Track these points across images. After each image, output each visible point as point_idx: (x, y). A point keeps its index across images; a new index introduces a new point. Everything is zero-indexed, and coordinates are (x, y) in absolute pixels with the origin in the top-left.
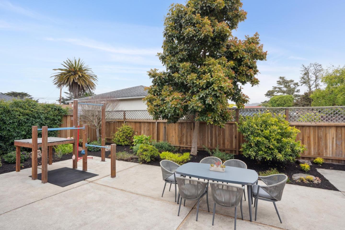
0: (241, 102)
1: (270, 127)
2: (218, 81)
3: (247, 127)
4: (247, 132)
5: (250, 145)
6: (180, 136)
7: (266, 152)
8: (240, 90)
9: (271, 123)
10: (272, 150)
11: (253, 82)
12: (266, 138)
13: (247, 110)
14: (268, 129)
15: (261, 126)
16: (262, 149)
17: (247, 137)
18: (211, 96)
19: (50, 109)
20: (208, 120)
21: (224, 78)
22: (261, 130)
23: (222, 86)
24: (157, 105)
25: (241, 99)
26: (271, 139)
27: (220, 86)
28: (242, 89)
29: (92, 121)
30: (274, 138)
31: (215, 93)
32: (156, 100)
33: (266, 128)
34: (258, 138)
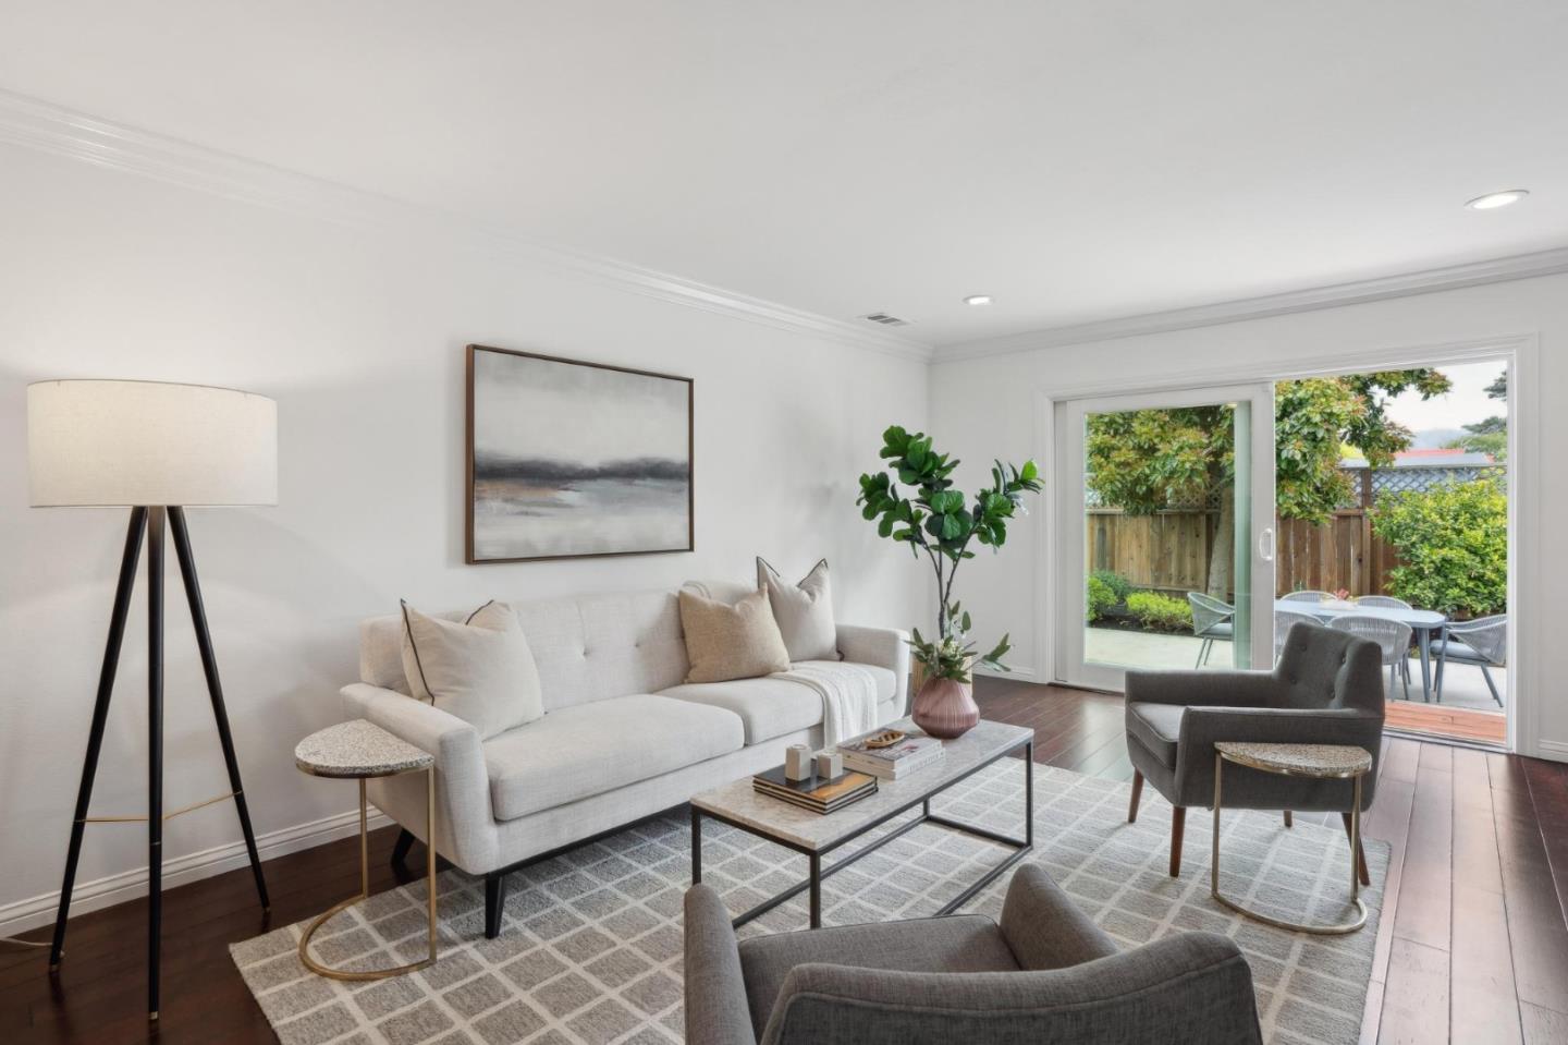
0: (1385, 449)
1: (1485, 521)
2: (1323, 400)
3: (1408, 521)
4: (1407, 536)
5: (1420, 574)
6: (1157, 556)
7: (1469, 592)
8: (1380, 411)
9: (1490, 510)
10: (1493, 586)
11: (1429, 388)
12: (1473, 551)
13: (1403, 471)
14: (1480, 526)
15: (1456, 520)
16: (1459, 581)
17: (1406, 550)
18: (1299, 437)
20: (1285, 502)
21: (1338, 390)
22: (1454, 529)
23: (1335, 411)
24: (1126, 464)
25: (1383, 438)
26: (1487, 554)
27: (1329, 411)
28: (1385, 407)
30: (1499, 553)
31: (1312, 430)
32: (1119, 449)
33: (1471, 526)
34: (1445, 552)
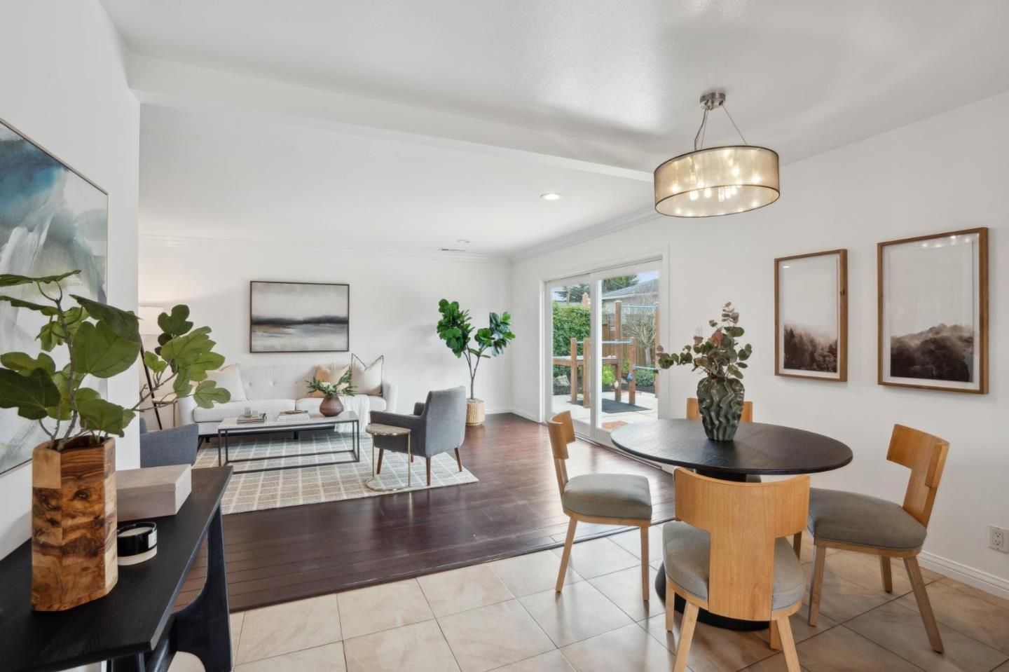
19: (575, 314)
29: (638, 335)
